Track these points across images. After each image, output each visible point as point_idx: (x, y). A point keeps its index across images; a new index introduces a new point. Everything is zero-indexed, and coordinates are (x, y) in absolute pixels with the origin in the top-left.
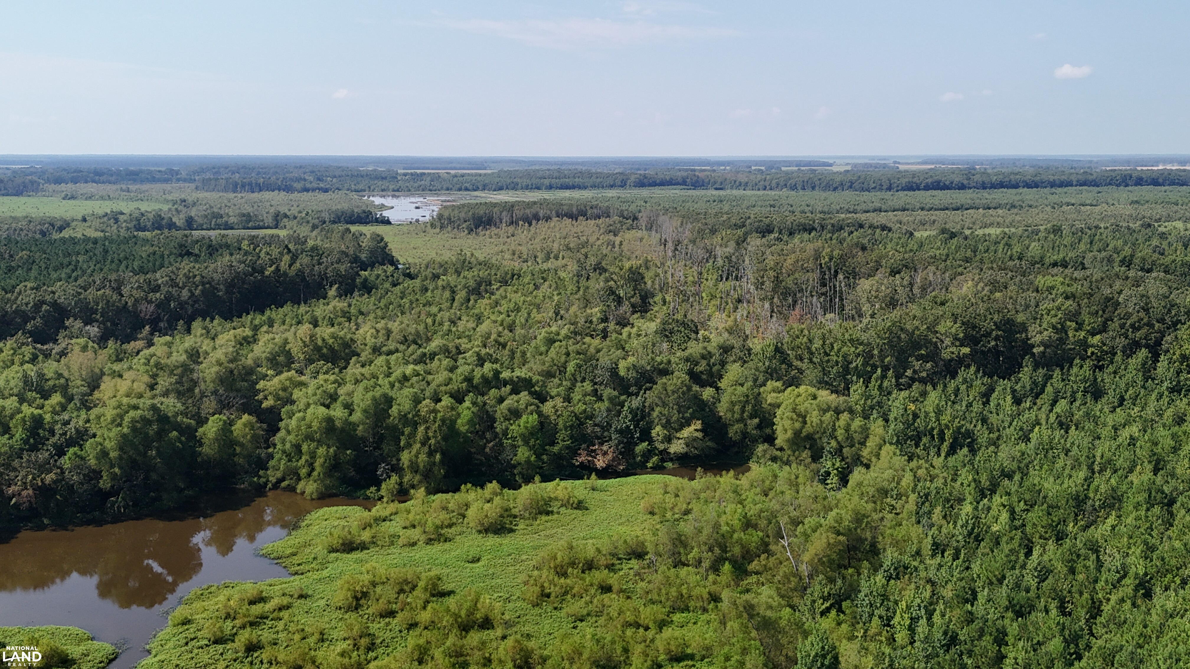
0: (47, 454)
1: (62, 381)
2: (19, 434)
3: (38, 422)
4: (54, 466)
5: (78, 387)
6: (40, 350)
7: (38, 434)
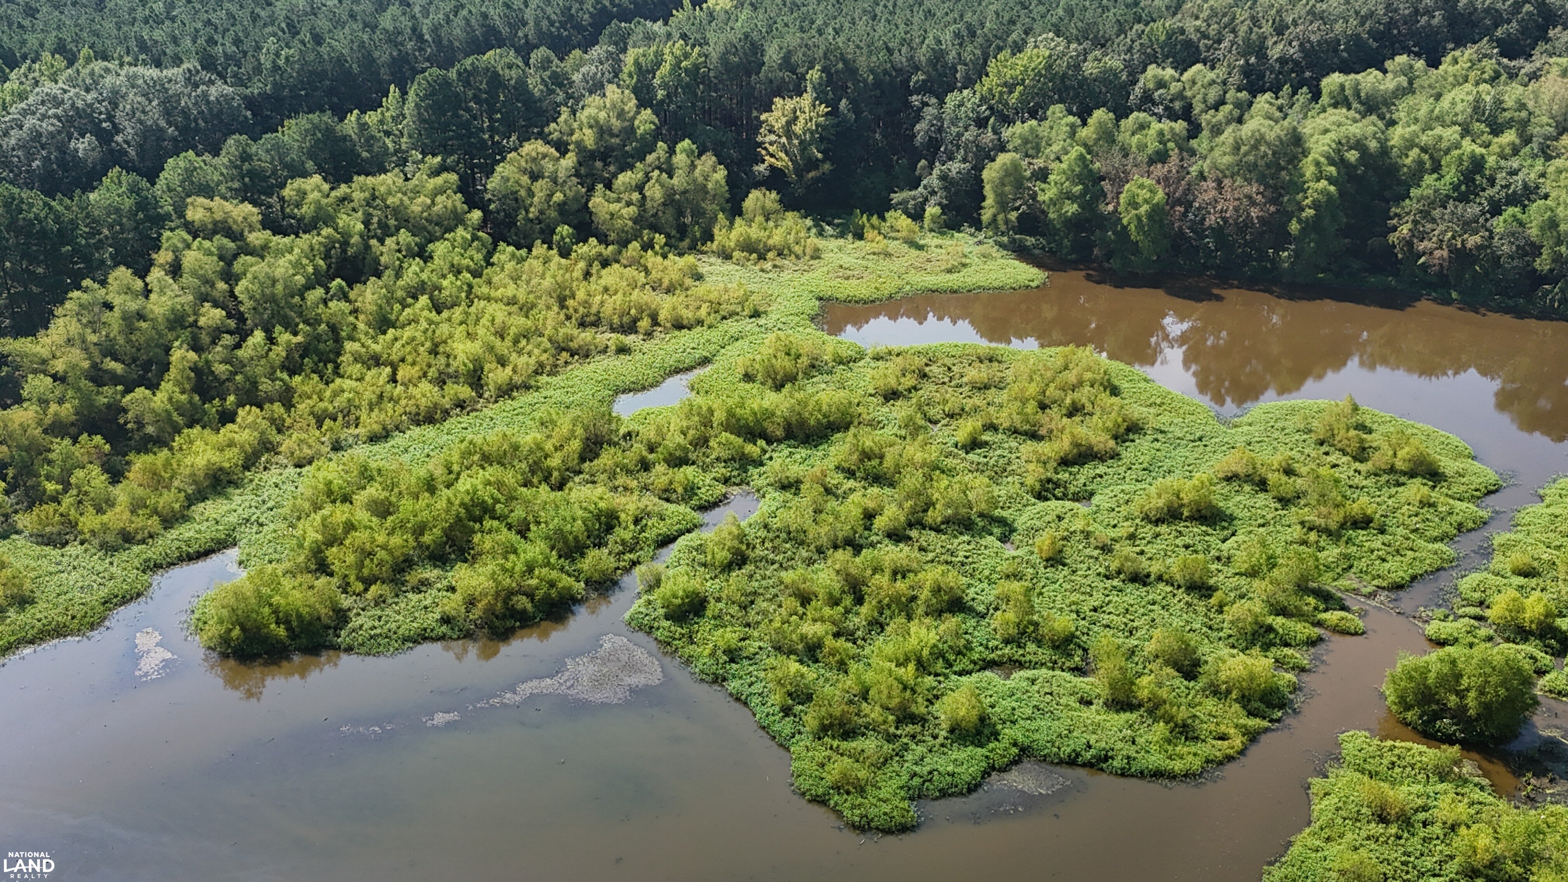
0: (1477, 210)
1: (1524, 114)
2: (1451, 175)
3: (1478, 164)
4: (1483, 226)
5: (1542, 126)
6: (1506, 67)
7: (1474, 180)
